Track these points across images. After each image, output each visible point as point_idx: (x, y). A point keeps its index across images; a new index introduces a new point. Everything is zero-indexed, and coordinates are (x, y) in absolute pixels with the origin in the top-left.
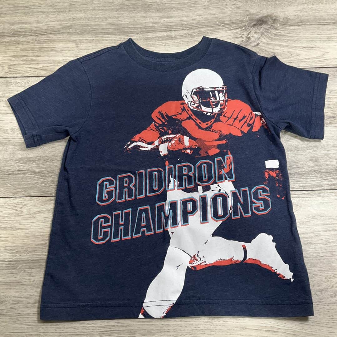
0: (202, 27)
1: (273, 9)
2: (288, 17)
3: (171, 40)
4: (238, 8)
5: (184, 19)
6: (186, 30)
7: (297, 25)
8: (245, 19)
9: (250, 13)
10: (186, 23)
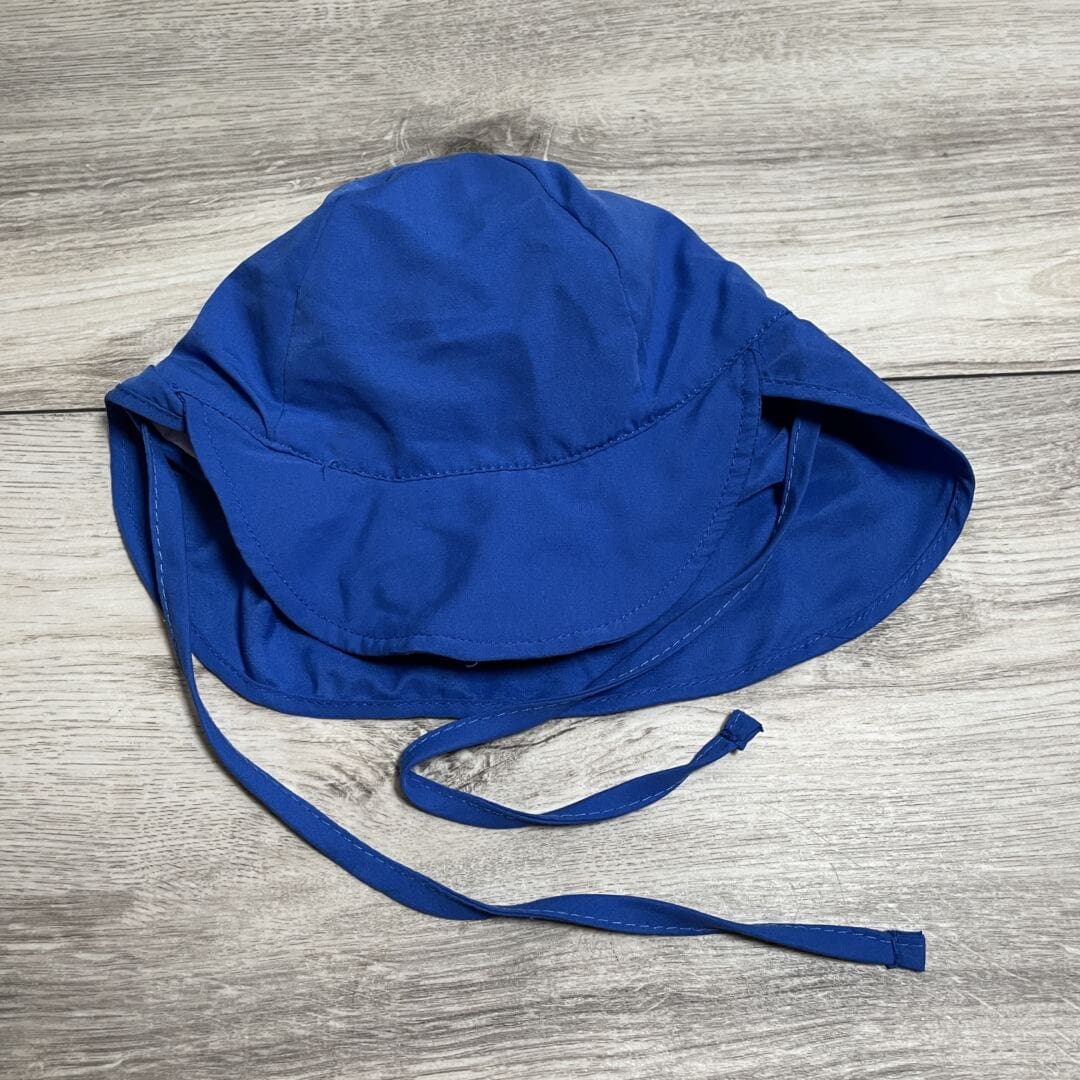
0: (177, 173)
1: (530, 86)
2: (599, 123)
3: (14, 238)
4: (366, 79)
5: (100, 133)
6: (100, 191)
7: (633, 167)
8: (387, 138)
9: (421, 105)
10: (101, 156)
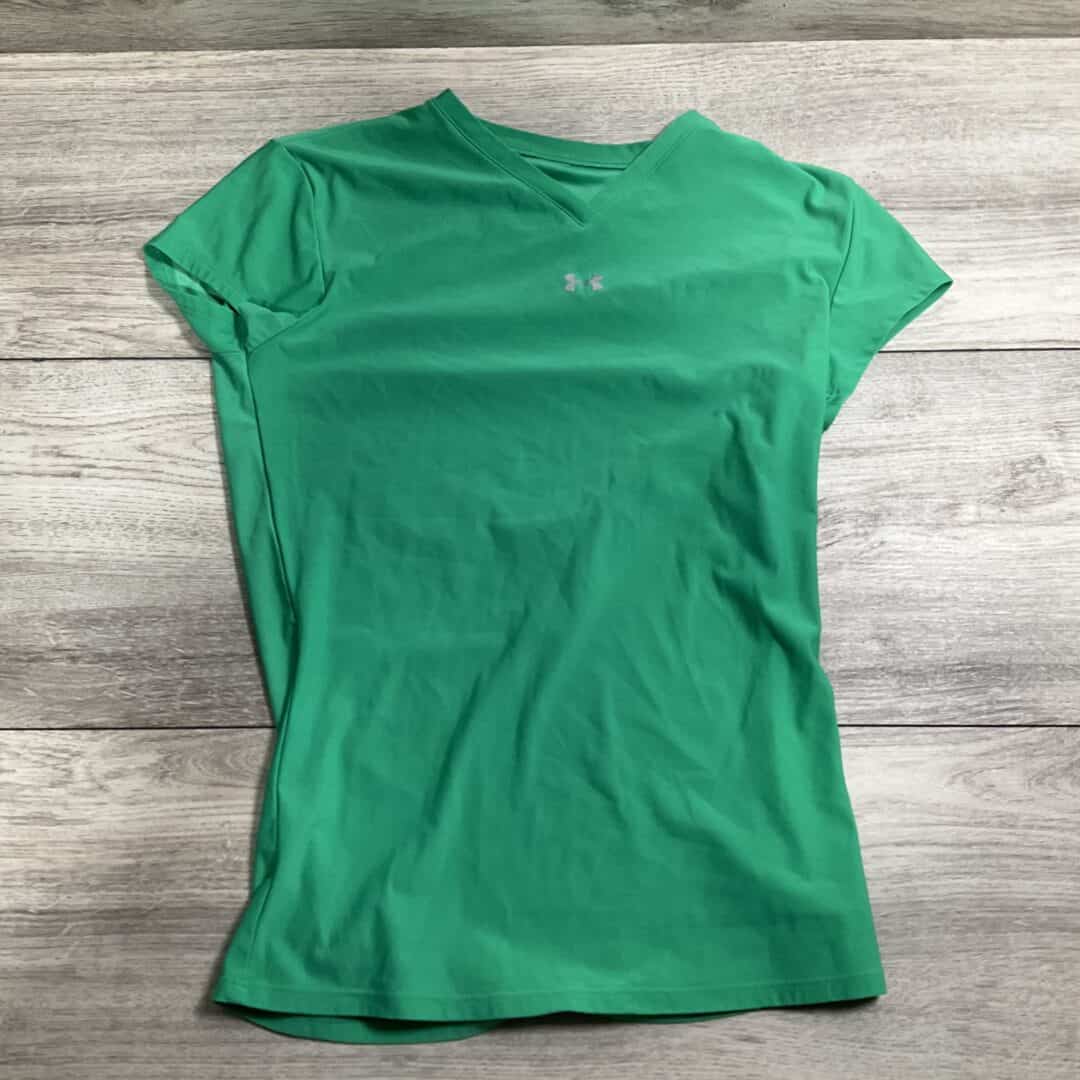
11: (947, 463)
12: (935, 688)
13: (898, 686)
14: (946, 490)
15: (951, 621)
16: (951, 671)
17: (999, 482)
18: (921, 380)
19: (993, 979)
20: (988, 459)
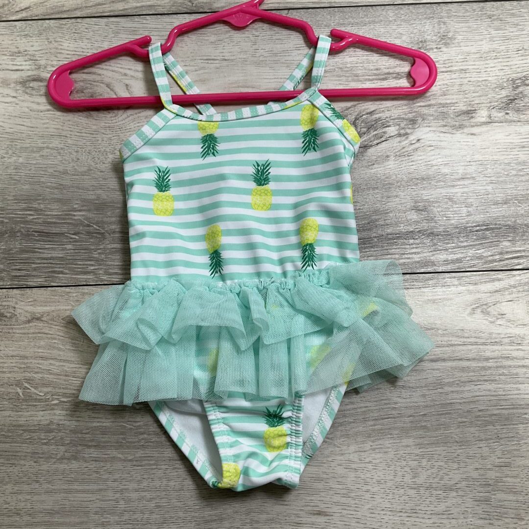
11: (466, 81)
12: (459, 244)
13: (431, 244)
14: (465, 100)
15: (471, 194)
16: (471, 231)
17: (504, 93)
18: (445, 23)
19: (507, 460)
20: (496, 78)
